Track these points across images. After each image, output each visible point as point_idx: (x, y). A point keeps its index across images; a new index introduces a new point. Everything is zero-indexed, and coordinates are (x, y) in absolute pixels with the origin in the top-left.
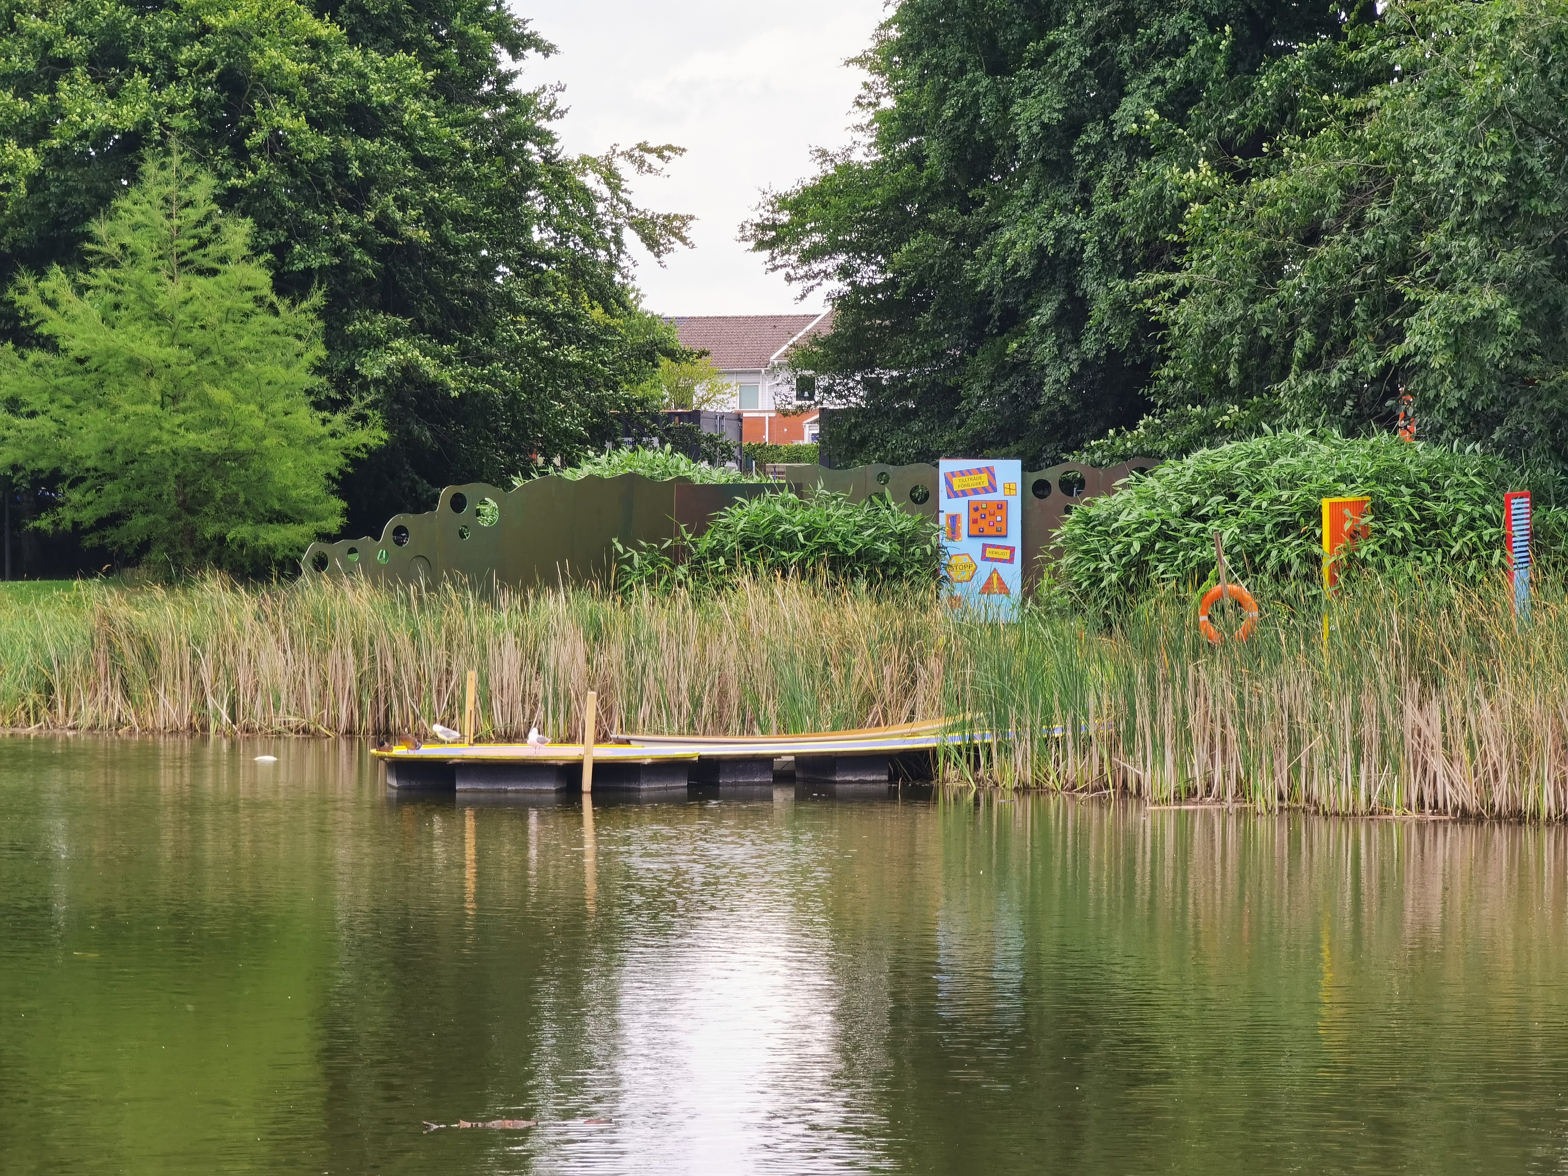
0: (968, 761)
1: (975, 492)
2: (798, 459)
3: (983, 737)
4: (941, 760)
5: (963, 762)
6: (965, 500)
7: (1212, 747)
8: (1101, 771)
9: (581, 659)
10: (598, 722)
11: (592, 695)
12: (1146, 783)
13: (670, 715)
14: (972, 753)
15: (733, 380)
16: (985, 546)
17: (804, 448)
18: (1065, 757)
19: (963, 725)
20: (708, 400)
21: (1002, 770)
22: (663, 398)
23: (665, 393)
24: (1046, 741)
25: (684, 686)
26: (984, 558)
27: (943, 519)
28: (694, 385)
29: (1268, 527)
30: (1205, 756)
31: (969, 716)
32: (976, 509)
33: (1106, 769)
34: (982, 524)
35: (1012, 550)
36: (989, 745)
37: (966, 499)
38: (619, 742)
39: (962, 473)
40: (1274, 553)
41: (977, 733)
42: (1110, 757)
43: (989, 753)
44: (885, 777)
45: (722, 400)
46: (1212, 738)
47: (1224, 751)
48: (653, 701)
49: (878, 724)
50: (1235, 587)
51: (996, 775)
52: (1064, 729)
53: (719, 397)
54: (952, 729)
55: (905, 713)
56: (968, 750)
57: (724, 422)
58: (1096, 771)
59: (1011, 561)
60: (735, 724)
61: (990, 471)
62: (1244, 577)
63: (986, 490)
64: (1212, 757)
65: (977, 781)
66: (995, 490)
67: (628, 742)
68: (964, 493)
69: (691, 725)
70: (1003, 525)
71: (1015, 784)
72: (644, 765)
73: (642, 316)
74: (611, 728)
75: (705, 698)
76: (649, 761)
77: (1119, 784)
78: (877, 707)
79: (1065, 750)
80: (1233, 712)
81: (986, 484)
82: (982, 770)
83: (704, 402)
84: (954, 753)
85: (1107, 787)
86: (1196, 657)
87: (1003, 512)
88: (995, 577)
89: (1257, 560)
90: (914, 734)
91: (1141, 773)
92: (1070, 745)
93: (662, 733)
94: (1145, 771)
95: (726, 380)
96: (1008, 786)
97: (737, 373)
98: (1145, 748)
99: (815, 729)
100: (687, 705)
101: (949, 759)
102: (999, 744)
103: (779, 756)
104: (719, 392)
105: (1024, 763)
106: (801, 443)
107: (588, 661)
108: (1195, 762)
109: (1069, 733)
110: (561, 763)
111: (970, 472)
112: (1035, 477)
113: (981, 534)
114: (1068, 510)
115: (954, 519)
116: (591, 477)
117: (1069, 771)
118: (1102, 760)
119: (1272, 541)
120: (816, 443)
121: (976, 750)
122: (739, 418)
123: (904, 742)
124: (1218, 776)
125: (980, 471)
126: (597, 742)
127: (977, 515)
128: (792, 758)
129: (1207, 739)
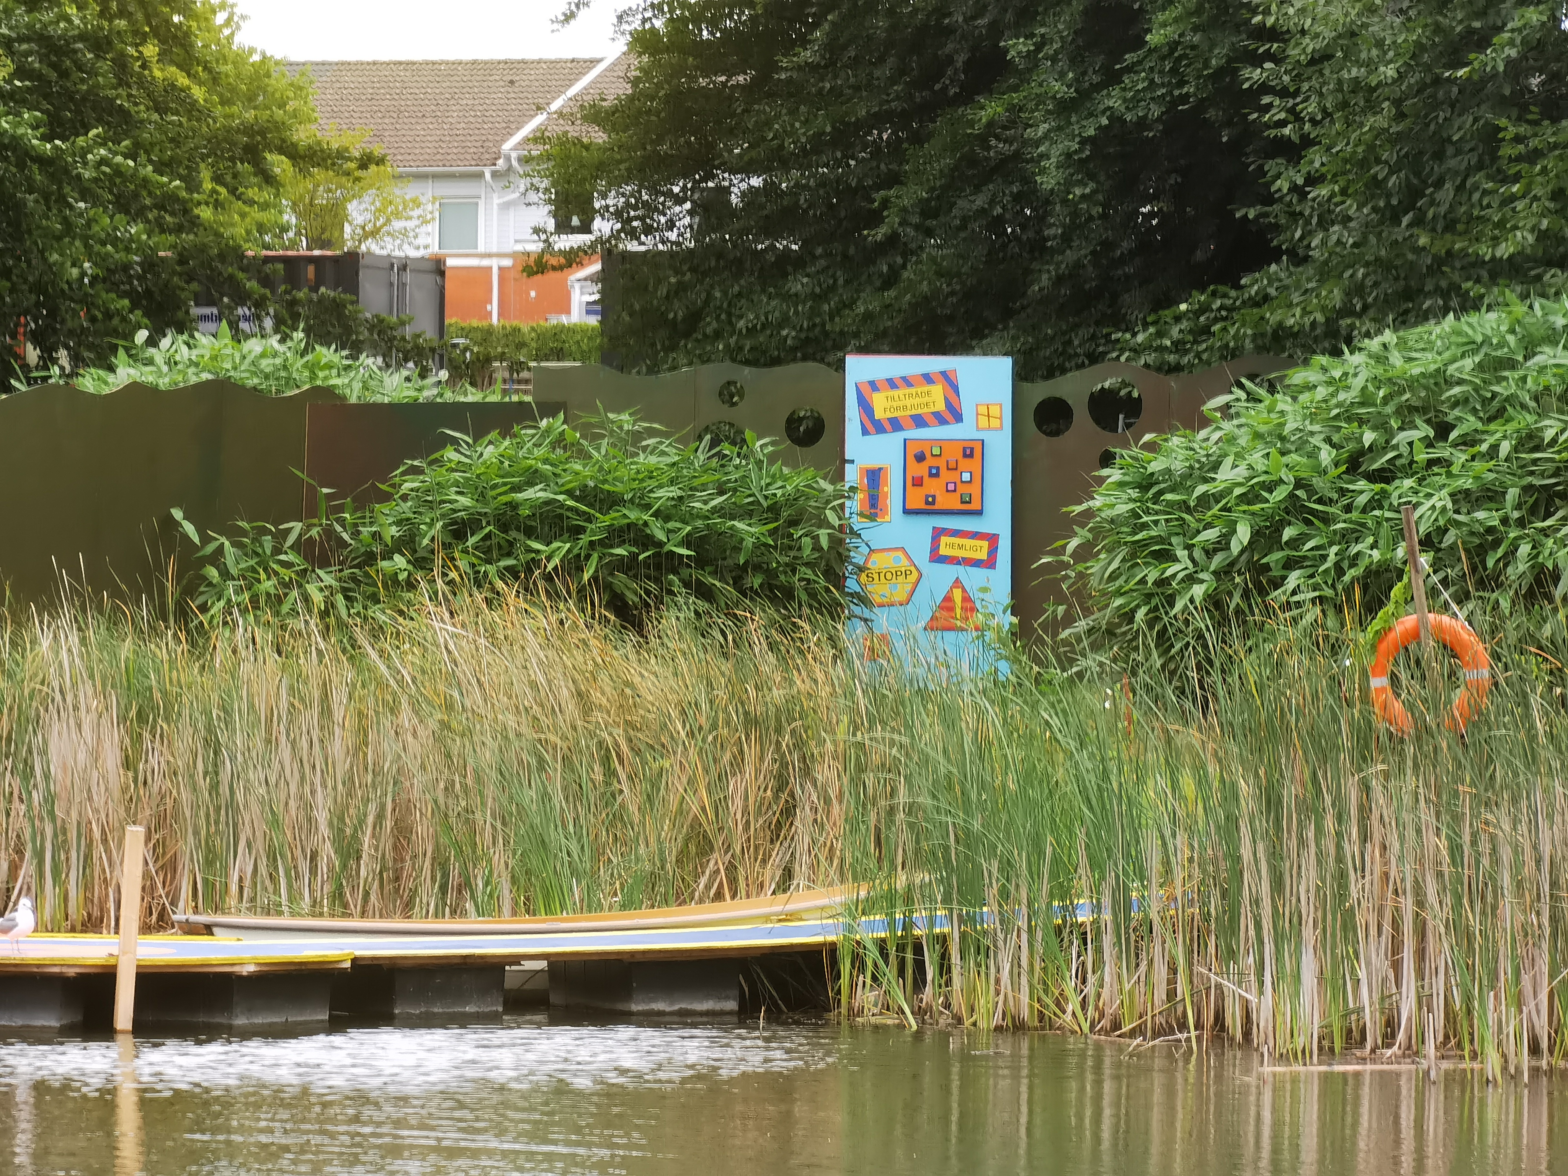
0: (901, 973)
1: (919, 421)
2: (559, 354)
3: (932, 921)
4: (845, 967)
5: (890, 973)
6: (897, 438)
7: (1396, 947)
8: (1171, 994)
9: (112, 758)
10: (148, 890)
11: (135, 834)
12: (1263, 1018)
13: (293, 874)
14: (909, 956)
15: (427, 192)
16: (938, 533)
17: (571, 330)
18: (1099, 963)
19: (890, 898)
20: (374, 233)
21: (971, 991)
22: (284, 229)
23: (289, 217)
24: (1059, 930)
25: (322, 817)
26: (936, 557)
27: (852, 475)
28: (346, 200)
29: (1513, 493)
30: (1381, 963)
31: (901, 881)
32: (920, 458)
33: (1182, 987)
34: (933, 487)
35: (993, 539)
36: (943, 940)
37: (900, 436)
38: (191, 929)
39: (892, 384)
40: (1525, 549)
41: (920, 915)
42: (1190, 964)
43: (944, 956)
44: (731, 1005)
45: (404, 233)
46: (1396, 925)
47: (1421, 954)
48: (260, 845)
49: (719, 896)
50: (1446, 619)
51: (958, 1001)
52: (1097, 908)
53: (398, 225)
54: (868, 906)
55: (771, 873)
56: (901, 948)
57: (408, 277)
58: (1160, 994)
59: (990, 563)
60: (428, 895)
61: (949, 380)
62: (1462, 598)
63: (939, 418)
64: (1397, 966)
65: (920, 1012)
66: (958, 418)
67: (208, 929)
68: (896, 425)
69: (338, 896)
70: (975, 490)
71: (997, 1020)
72: (240, 978)
73: (240, 59)
74: (174, 903)
75: (367, 840)
76: (252, 968)
77: (1209, 1018)
78: (717, 861)
79: (1099, 951)
80: (1440, 875)
81: (941, 406)
82: (929, 989)
83: (366, 236)
84: (872, 955)
85: (1183, 1026)
86: (1363, 758)
87: (975, 462)
88: (957, 595)
89: (1490, 563)
90: (790, 917)
91: (1252, 998)
92: (1108, 940)
93: (280, 913)
94: (1261, 993)
95: (411, 191)
96: (983, 1024)
97: (435, 176)
98: (1261, 942)
99: (591, 905)
100: (327, 851)
101: (862, 969)
102: (963, 936)
103: (516, 959)
104: (397, 215)
105: (1014, 976)
106: (564, 320)
107: (128, 764)
108: (1362, 974)
109: (1107, 916)
110: (71, 972)
111: (907, 382)
112: (1040, 391)
113: (929, 509)
114: (1107, 460)
115: (874, 476)
116: (134, 388)
117: (1105, 993)
118: (1173, 970)
119: (1521, 523)
120: (593, 321)
121: (918, 949)
122: (438, 268)
123: (770, 933)
124: (1407, 1007)
125: (928, 379)
126: (146, 929)
127: (921, 470)
128: (543, 964)
129: (1387, 928)
